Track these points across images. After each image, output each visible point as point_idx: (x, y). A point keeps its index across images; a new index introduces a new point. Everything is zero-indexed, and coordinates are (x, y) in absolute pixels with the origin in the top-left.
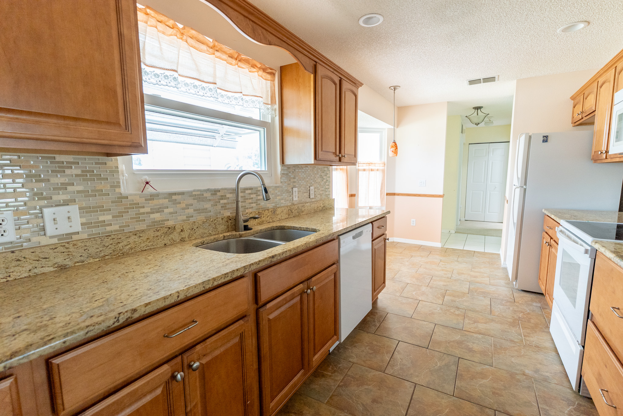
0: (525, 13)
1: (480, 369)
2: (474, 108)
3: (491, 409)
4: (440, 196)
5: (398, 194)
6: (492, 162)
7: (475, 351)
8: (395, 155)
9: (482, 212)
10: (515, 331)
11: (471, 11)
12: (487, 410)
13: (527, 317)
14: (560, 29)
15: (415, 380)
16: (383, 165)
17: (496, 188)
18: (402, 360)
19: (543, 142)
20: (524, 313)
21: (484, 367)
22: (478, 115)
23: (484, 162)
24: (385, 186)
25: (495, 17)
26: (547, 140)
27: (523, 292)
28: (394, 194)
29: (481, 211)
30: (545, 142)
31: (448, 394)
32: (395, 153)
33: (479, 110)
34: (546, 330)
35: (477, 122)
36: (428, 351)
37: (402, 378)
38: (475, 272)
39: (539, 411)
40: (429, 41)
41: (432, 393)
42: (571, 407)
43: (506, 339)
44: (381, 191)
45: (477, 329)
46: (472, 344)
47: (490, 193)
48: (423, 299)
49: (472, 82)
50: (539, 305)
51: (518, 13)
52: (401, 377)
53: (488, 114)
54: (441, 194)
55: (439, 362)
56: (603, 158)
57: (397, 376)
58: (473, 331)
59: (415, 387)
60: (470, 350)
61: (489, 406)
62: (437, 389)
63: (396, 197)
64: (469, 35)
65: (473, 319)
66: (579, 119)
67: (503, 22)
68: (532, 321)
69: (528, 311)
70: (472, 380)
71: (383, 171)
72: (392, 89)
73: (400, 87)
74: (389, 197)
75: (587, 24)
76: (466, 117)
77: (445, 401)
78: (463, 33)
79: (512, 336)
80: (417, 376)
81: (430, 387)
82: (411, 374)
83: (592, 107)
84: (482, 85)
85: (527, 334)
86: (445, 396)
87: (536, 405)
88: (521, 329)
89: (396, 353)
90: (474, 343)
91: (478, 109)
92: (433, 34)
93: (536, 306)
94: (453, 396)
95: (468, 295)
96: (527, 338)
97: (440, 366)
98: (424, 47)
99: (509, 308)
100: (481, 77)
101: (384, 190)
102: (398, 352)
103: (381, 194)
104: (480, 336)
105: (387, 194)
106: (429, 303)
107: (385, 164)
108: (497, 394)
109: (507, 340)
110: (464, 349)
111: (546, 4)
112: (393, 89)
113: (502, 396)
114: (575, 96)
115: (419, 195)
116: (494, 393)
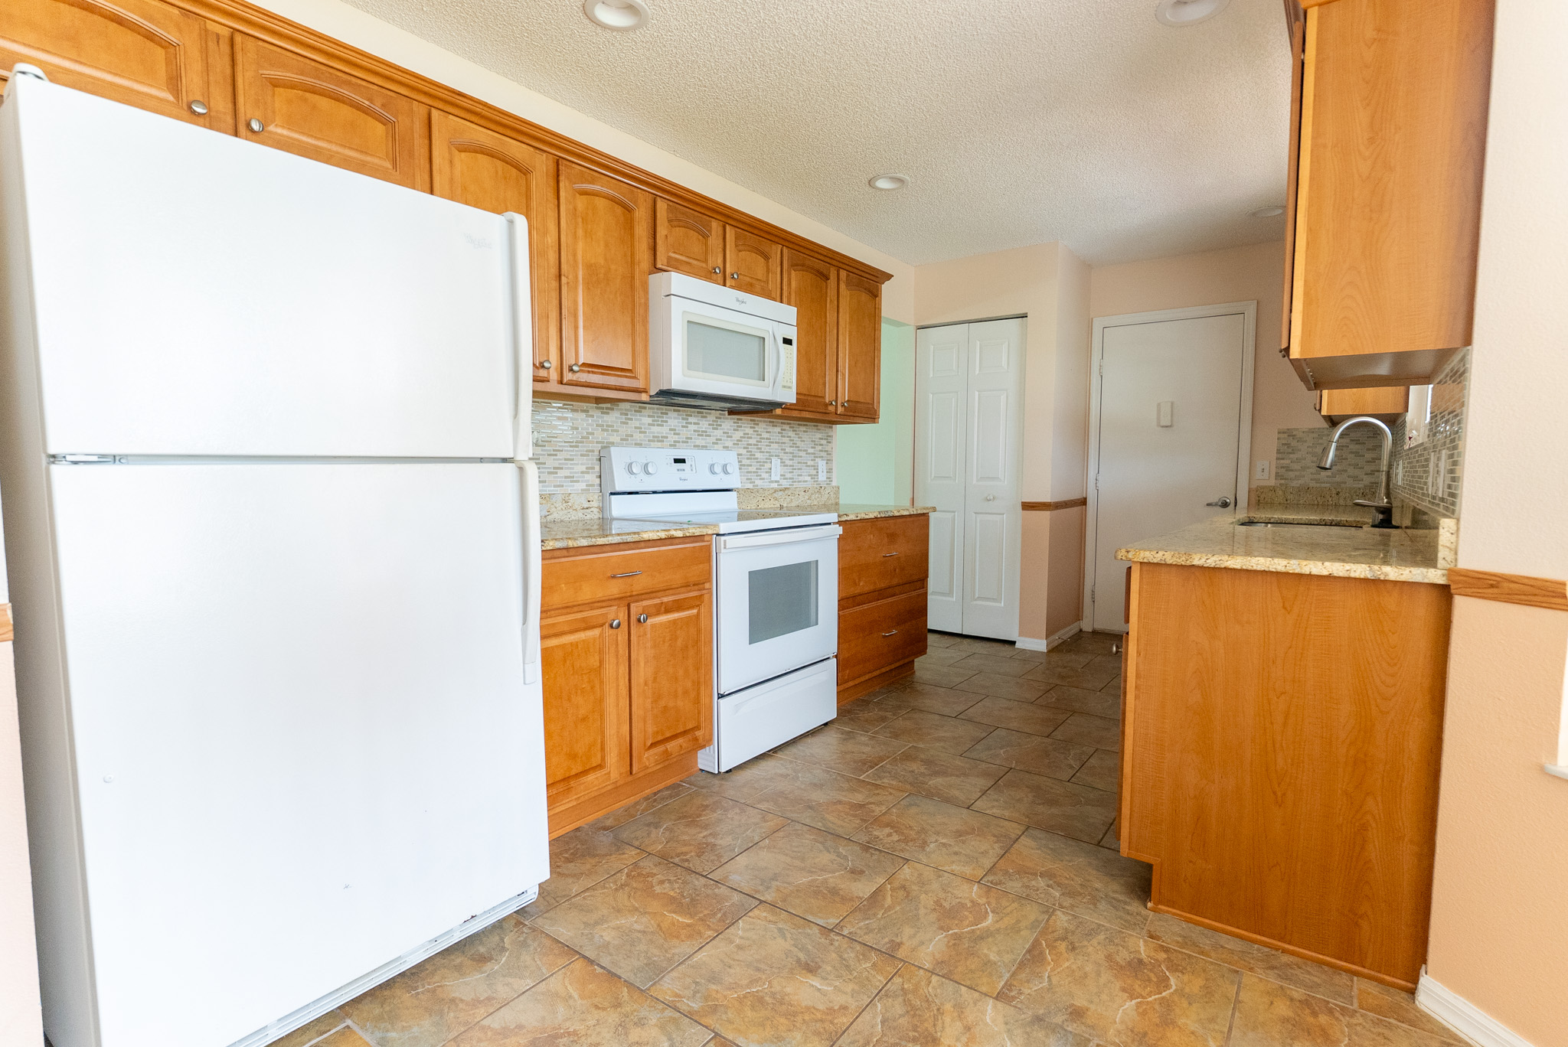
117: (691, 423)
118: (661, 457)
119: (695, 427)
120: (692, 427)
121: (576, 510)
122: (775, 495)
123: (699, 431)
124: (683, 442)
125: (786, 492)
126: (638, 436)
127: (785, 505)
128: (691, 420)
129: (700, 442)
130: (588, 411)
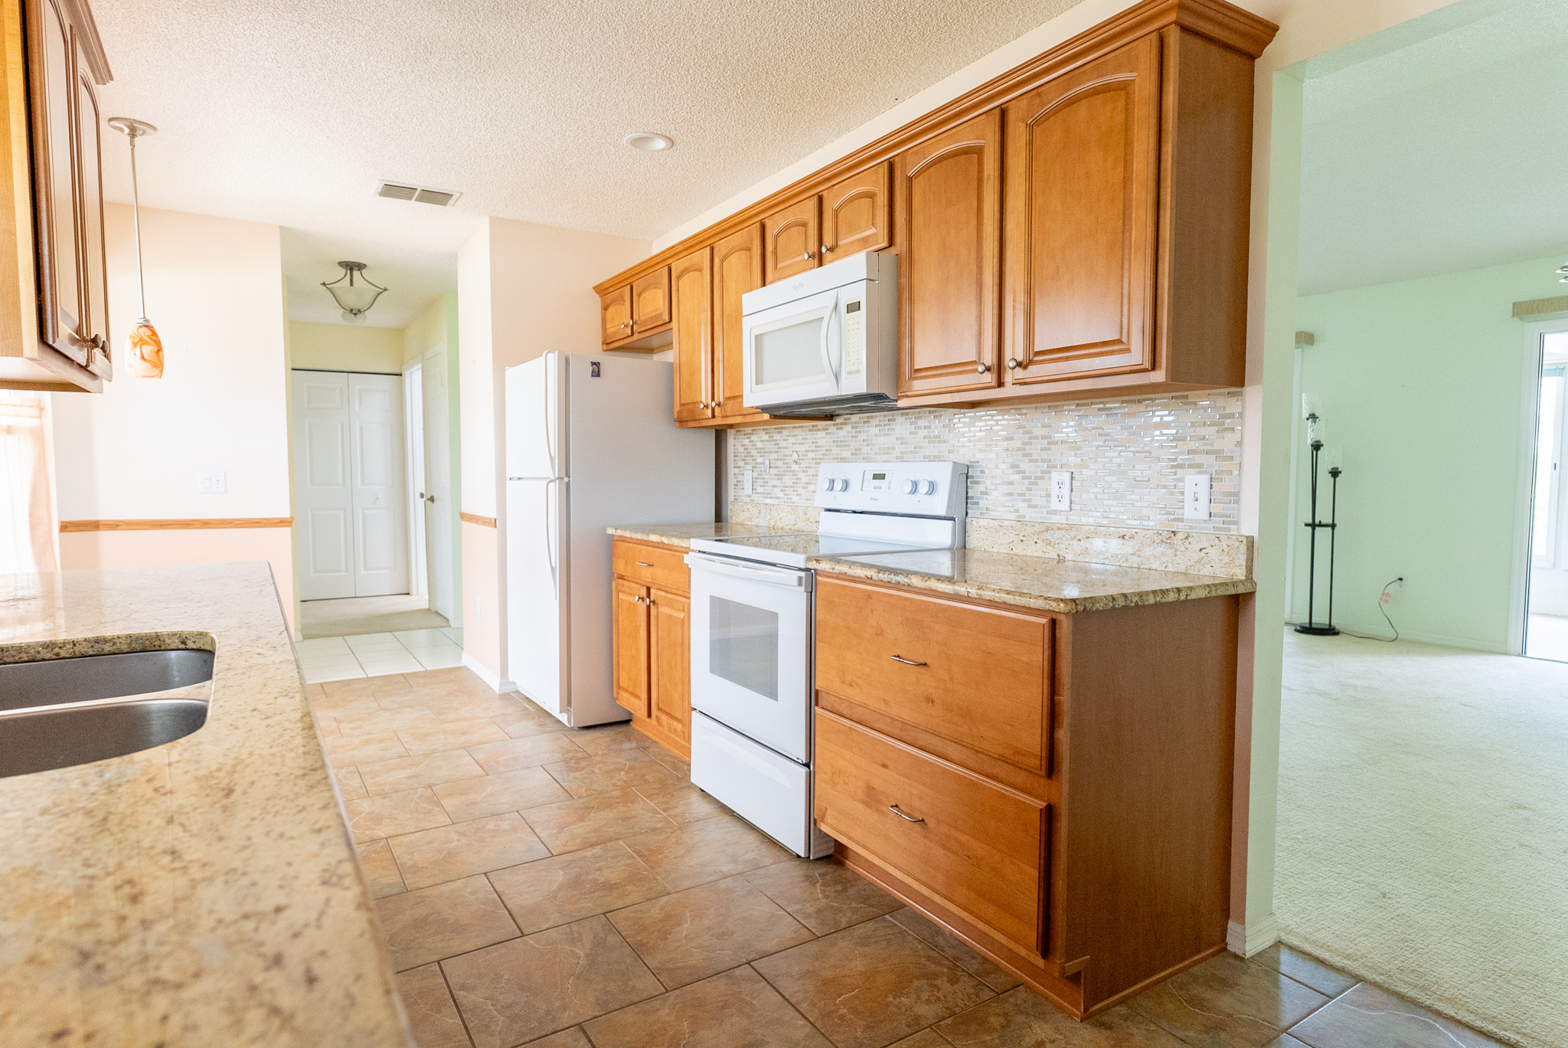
0: (601, 75)
1: (658, 911)
2: (340, 264)
3: (740, 966)
4: (282, 523)
5: (115, 526)
6: (361, 428)
7: (616, 884)
8: (157, 372)
9: (347, 571)
10: (642, 809)
11: (512, 13)
12: (738, 972)
13: (635, 775)
14: (630, 136)
15: (567, 1018)
16: (35, 411)
17: (377, 498)
18: (491, 999)
19: (593, 376)
20: (623, 770)
21: (661, 903)
22: (352, 284)
23: (339, 427)
24: (48, 495)
25: (547, 54)
26: (599, 371)
27: (585, 732)
28: (95, 526)
29: (343, 567)
30: (596, 376)
31: (656, 996)
32: (155, 366)
33: (356, 273)
34: (682, 785)
35: (356, 306)
36: (531, 942)
37: (536, 1036)
38: (452, 722)
39: (798, 920)
40: (363, 33)
41: (629, 1016)
42: (818, 885)
43: (643, 831)
44: (31, 515)
45: (578, 841)
46: (598, 873)
47: (364, 515)
48: (391, 832)
49: (391, 190)
50: (634, 745)
51: (590, 69)
52: (532, 1038)
53: (385, 290)
54: (285, 513)
55: (575, 947)
56: (706, 417)
57: (522, 1041)
58: (574, 848)
59: (584, 1032)
60: (609, 887)
61: (735, 964)
62: (628, 1002)
63: (104, 535)
64: (469, 67)
65: (552, 824)
66: (625, 336)
67: (555, 71)
68: (650, 778)
69: (628, 763)
70: (666, 938)
71: (38, 435)
72: (122, 130)
73: (154, 128)
74: (73, 536)
75: (670, 143)
76: (324, 284)
77: (667, 1011)
78: (459, 56)
79: (647, 822)
80: (565, 1008)
81: (613, 1008)
82: (548, 1012)
83: (661, 314)
84: (412, 206)
85: (664, 807)
86: (656, 1003)
87: (783, 912)
88: (648, 801)
89: (460, 994)
90: (599, 869)
91: (351, 270)
92: (387, 20)
93: (631, 749)
94: (667, 991)
95: (489, 777)
96: (672, 812)
97: (587, 955)
98: (334, 41)
99: (593, 772)
100: (421, 182)
101: (48, 508)
102: (463, 987)
103: (34, 527)
104: (596, 851)
105: (65, 527)
106: (417, 835)
107: (41, 409)
108: (723, 934)
109: (647, 832)
110: (594, 892)
111: (641, 75)
112: (127, 130)
113: (733, 933)
114: (606, 286)
115: (205, 524)
116: (719, 936)
117: (920, 428)
118: (855, 471)
119: (925, 432)
120: (923, 433)
121: (811, 522)
122: (1047, 535)
123: (930, 437)
124: (911, 453)
125: (1073, 533)
126: (865, 449)
127: (1069, 557)
128: (922, 423)
129: (931, 450)
130: (827, 429)
